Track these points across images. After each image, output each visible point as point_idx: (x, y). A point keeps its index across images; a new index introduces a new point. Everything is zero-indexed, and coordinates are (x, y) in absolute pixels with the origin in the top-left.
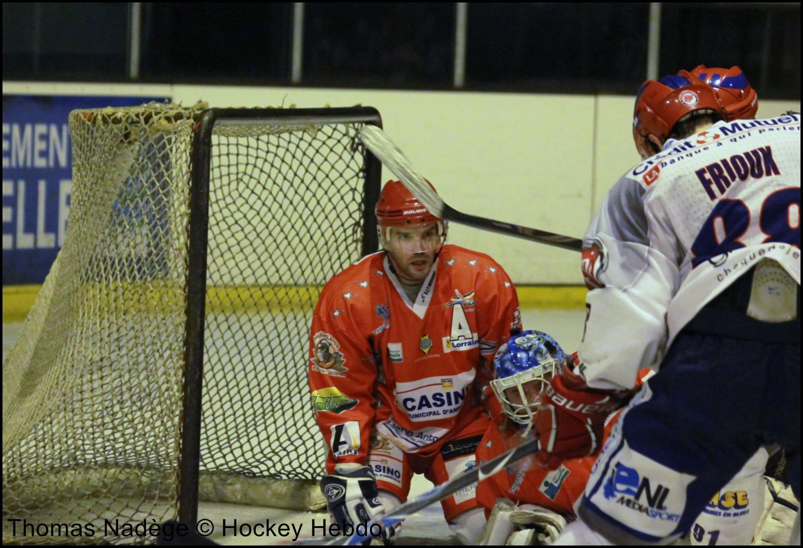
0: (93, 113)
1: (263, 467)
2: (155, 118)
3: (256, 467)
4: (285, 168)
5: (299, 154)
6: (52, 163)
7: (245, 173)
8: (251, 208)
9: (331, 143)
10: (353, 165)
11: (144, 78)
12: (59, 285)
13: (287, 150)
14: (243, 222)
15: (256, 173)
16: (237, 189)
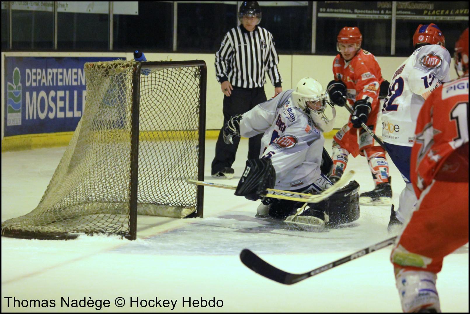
0: (94, 65)
1: (162, 201)
2: (119, 66)
3: (159, 201)
4: (170, 85)
5: (175, 80)
6: (79, 84)
7: (155, 88)
8: (158, 101)
9: (187, 74)
10: (196, 83)
11: (115, 50)
12: (81, 132)
13: (171, 78)
14: (155, 107)
15: (159, 87)
16: (152, 94)
